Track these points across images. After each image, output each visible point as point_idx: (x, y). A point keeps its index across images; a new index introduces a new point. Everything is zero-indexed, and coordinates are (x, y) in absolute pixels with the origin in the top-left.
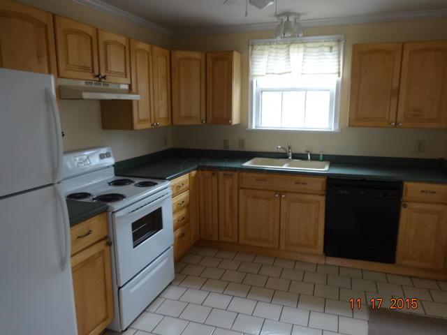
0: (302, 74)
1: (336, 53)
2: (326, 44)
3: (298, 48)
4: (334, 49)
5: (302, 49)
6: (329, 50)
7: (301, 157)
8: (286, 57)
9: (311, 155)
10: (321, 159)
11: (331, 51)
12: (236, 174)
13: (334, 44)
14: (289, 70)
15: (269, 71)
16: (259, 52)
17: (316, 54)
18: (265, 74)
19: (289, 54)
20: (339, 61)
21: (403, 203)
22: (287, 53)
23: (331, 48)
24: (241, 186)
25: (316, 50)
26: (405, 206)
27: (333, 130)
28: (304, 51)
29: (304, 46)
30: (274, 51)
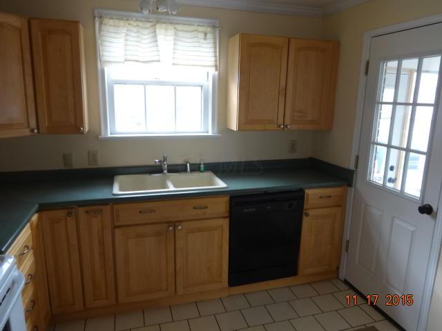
0: (174, 64)
1: (211, 41)
2: (201, 29)
3: (166, 29)
4: (209, 36)
5: (171, 32)
6: (203, 37)
7: (176, 169)
8: (152, 40)
9: (190, 165)
10: (202, 169)
11: (205, 39)
12: (108, 208)
13: (209, 29)
14: (156, 58)
15: (129, 57)
16: (111, 29)
17: (189, 40)
18: (123, 60)
19: (156, 36)
20: (215, 52)
21: (304, 212)
22: (151, 35)
23: (206, 34)
24: (117, 224)
25: (189, 35)
26: (307, 215)
27: (210, 133)
28: (175, 35)
29: (175, 28)
30: (135, 29)
